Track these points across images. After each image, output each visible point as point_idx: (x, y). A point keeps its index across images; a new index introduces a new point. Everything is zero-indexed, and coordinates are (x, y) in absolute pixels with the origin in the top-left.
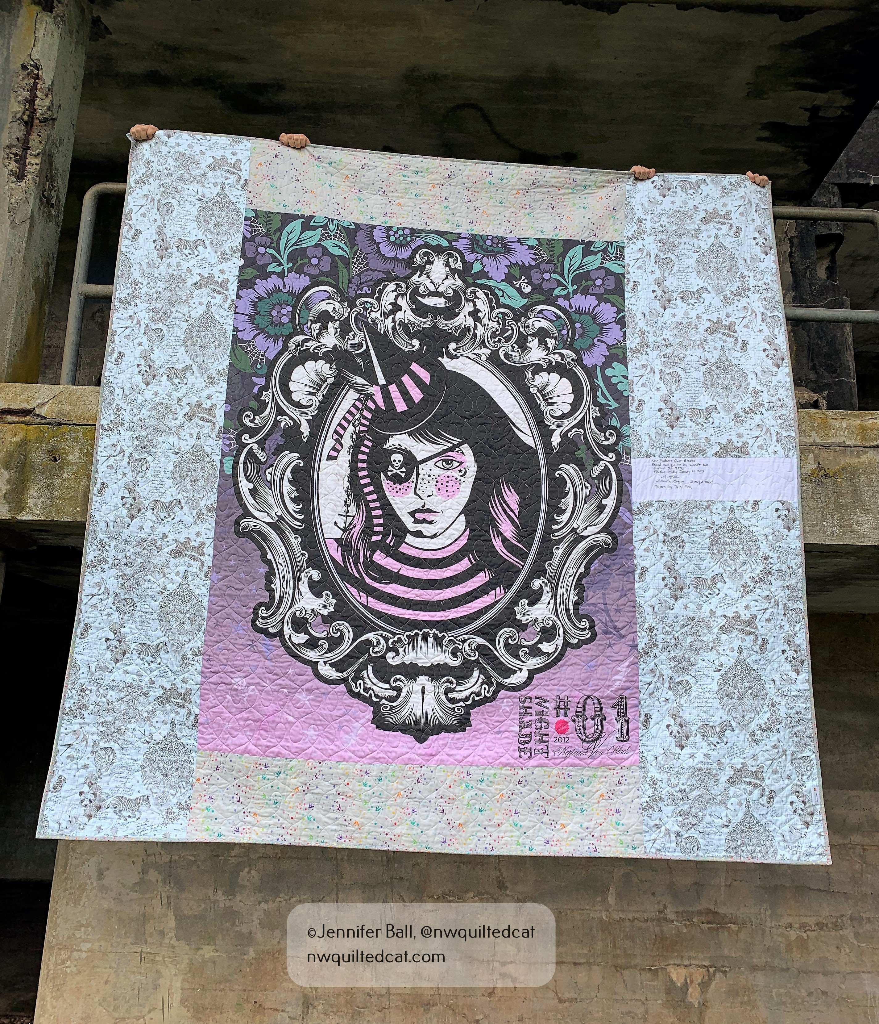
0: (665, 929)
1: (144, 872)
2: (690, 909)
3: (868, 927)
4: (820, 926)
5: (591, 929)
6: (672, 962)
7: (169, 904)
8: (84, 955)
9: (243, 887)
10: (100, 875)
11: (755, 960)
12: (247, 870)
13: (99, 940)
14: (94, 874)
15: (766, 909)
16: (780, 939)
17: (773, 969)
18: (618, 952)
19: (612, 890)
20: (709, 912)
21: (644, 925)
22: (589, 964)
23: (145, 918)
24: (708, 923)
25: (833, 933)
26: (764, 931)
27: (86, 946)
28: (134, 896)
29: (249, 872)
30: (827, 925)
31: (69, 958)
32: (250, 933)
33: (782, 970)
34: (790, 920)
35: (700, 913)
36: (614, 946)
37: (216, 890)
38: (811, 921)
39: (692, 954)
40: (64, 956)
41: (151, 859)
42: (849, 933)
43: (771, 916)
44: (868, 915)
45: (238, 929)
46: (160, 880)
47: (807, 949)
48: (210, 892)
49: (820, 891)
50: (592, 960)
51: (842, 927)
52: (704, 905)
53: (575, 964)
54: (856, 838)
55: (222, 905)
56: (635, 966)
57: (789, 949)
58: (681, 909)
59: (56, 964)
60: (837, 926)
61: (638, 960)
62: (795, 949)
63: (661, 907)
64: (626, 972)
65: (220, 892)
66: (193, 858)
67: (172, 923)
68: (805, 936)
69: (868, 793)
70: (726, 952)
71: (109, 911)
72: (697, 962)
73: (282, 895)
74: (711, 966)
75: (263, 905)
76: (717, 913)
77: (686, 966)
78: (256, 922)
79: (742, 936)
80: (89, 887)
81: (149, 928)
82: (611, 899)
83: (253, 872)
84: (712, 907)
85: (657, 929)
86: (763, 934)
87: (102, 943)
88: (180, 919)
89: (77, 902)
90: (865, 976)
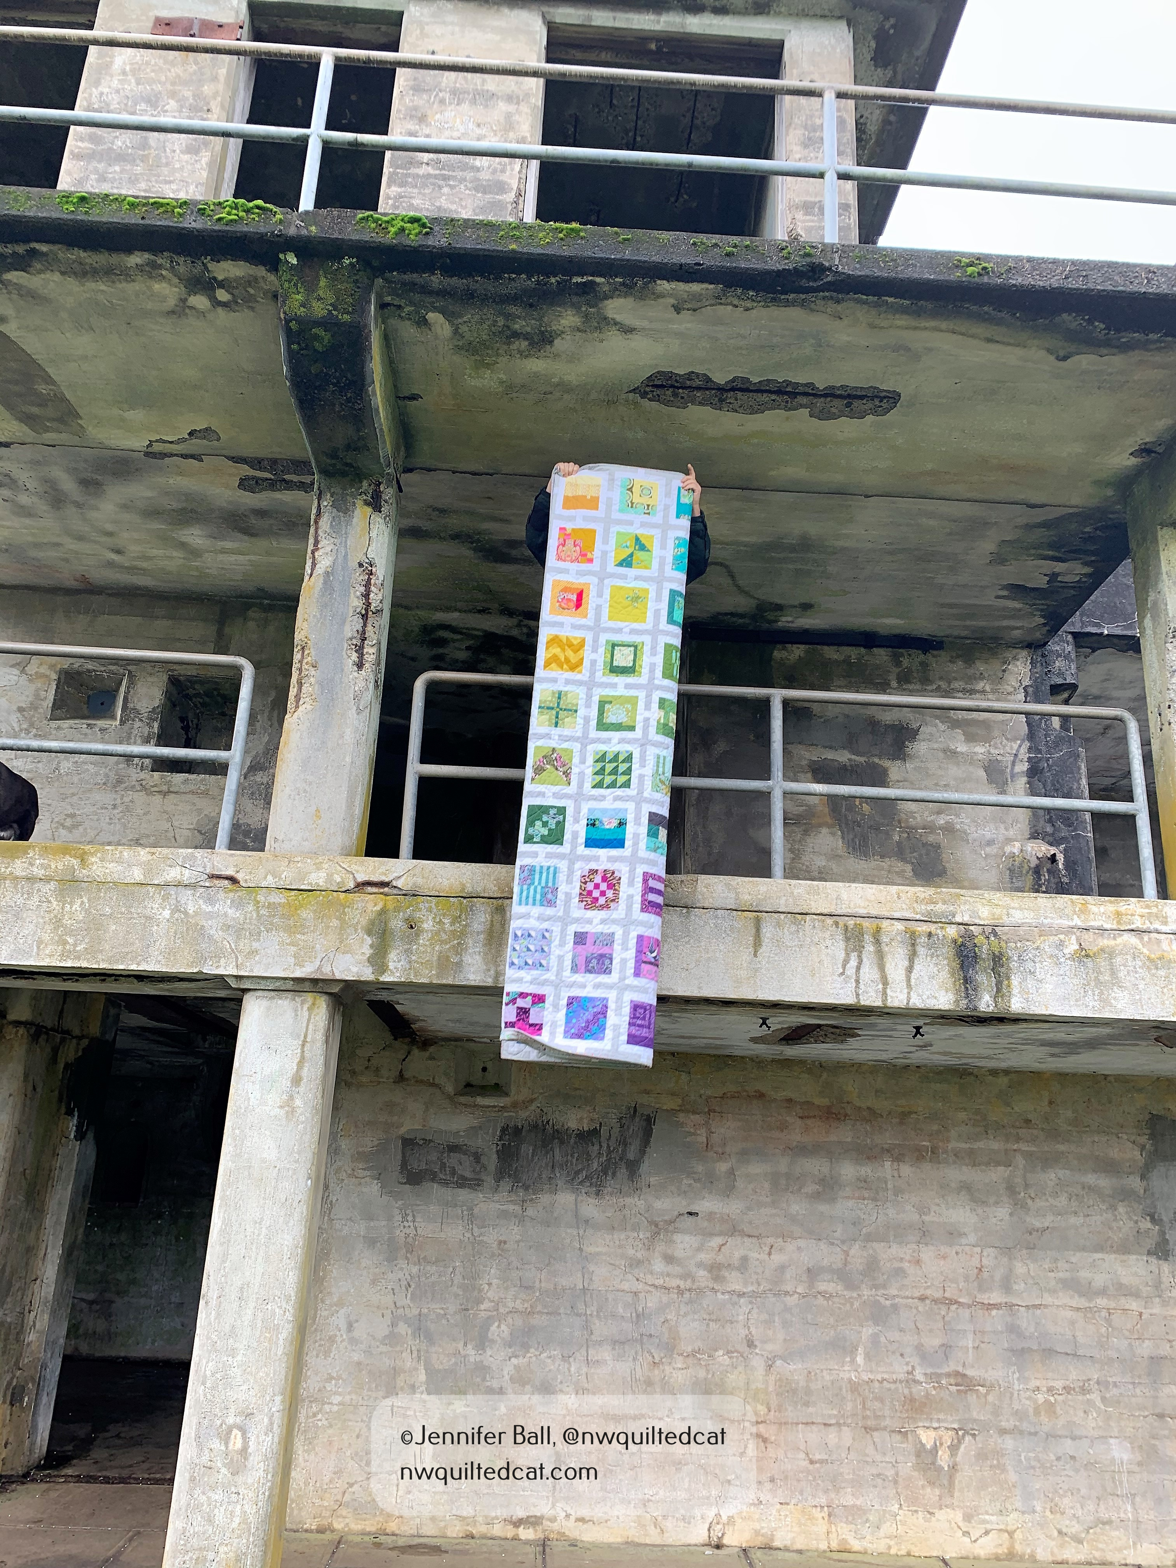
0: (914, 1390)
1: (393, 1325)
2: (939, 1371)
3: (1115, 1391)
4: (1067, 1389)
5: (841, 1389)
6: (921, 1424)
7: (419, 1358)
8: (335, 1408)
9: (493, 1341)
10: (350, 1327)
11: (1003, 1424)
12: (496, 1324)
13: (349, 1393)
14: (343, 1326)
15: (1014, 1373)
16: (1028, 1402)
17: (1021, 1432)
18: (868, 1413)
19: (860, 1350)
20: (957, 1374)
21: (893, 1386)
22: (838, 1424)
23: (395, 1372)
24: (956, 1385)
25: (1080, 1398)
26: (1012, 1394)
27: (336, 1399)
28: (383, 1348)
29: (499, 1326)
30: (1074, 1389)
31: (321, 1410)
32: (501, 1388)
33: (1030, 1434)
34: (1038, 1383)
35: (948, 1375)
36: (864, 1407)
37: (465, 1344)
38: (1059, 1384)
39: (941, 1416)
40: (314, 1409)
41: (400, 1311)
42: (1095, 1397)
43: (1018, 1379)
44: (1114, 1379)
45: (488, 1384)
46: (409, 1332)
47: (1055, 1413)
48: (460, 1345)
49: (1067, 1354)
50: (842, 1421)
51: (1089, 1392)
52: (952, 1366)
53: (825, 1424)
54: (1101, 1302)
55: (472, 1359)
56: (885, 1428)
57: (1037, 1412)
58: (929, 1371)
59: (307, 1417)
60: (1084, 1391)
61: (887, 1422)
62: (1043, 1413)
63: (910, 1369)
64: (875, 1434)
65: (469, 1346)
66: (442, 1312)
67: (422, 1377)
68: (1052, 1399)
69: (1113, 1256)
70: (975, 1415)
71: (359, 1363)
72: (946, 1425)
73: (532, 1350)
74: (960, 1429)
75: (513, 1360)
76: (965, 1375)
77: (935, 1429)
78: (507, 1377)
79: (990, 1398)
80: (339, 1339)
81: (400, 1382)
82: (860, 1359)
83: (503, 1327)
84: (960, 1369)
85: (906, 1391)
86: (1011, 1398)
87: (354, 1397)
88: (430, 1372)
89: (327, 1354)
90: (1112, 1441)
